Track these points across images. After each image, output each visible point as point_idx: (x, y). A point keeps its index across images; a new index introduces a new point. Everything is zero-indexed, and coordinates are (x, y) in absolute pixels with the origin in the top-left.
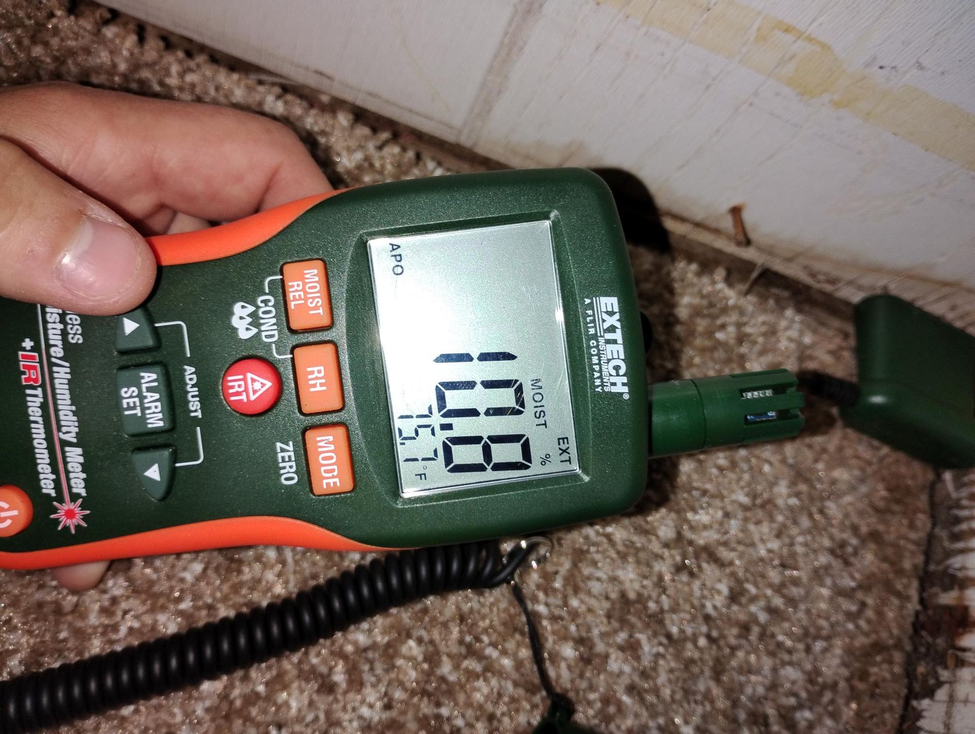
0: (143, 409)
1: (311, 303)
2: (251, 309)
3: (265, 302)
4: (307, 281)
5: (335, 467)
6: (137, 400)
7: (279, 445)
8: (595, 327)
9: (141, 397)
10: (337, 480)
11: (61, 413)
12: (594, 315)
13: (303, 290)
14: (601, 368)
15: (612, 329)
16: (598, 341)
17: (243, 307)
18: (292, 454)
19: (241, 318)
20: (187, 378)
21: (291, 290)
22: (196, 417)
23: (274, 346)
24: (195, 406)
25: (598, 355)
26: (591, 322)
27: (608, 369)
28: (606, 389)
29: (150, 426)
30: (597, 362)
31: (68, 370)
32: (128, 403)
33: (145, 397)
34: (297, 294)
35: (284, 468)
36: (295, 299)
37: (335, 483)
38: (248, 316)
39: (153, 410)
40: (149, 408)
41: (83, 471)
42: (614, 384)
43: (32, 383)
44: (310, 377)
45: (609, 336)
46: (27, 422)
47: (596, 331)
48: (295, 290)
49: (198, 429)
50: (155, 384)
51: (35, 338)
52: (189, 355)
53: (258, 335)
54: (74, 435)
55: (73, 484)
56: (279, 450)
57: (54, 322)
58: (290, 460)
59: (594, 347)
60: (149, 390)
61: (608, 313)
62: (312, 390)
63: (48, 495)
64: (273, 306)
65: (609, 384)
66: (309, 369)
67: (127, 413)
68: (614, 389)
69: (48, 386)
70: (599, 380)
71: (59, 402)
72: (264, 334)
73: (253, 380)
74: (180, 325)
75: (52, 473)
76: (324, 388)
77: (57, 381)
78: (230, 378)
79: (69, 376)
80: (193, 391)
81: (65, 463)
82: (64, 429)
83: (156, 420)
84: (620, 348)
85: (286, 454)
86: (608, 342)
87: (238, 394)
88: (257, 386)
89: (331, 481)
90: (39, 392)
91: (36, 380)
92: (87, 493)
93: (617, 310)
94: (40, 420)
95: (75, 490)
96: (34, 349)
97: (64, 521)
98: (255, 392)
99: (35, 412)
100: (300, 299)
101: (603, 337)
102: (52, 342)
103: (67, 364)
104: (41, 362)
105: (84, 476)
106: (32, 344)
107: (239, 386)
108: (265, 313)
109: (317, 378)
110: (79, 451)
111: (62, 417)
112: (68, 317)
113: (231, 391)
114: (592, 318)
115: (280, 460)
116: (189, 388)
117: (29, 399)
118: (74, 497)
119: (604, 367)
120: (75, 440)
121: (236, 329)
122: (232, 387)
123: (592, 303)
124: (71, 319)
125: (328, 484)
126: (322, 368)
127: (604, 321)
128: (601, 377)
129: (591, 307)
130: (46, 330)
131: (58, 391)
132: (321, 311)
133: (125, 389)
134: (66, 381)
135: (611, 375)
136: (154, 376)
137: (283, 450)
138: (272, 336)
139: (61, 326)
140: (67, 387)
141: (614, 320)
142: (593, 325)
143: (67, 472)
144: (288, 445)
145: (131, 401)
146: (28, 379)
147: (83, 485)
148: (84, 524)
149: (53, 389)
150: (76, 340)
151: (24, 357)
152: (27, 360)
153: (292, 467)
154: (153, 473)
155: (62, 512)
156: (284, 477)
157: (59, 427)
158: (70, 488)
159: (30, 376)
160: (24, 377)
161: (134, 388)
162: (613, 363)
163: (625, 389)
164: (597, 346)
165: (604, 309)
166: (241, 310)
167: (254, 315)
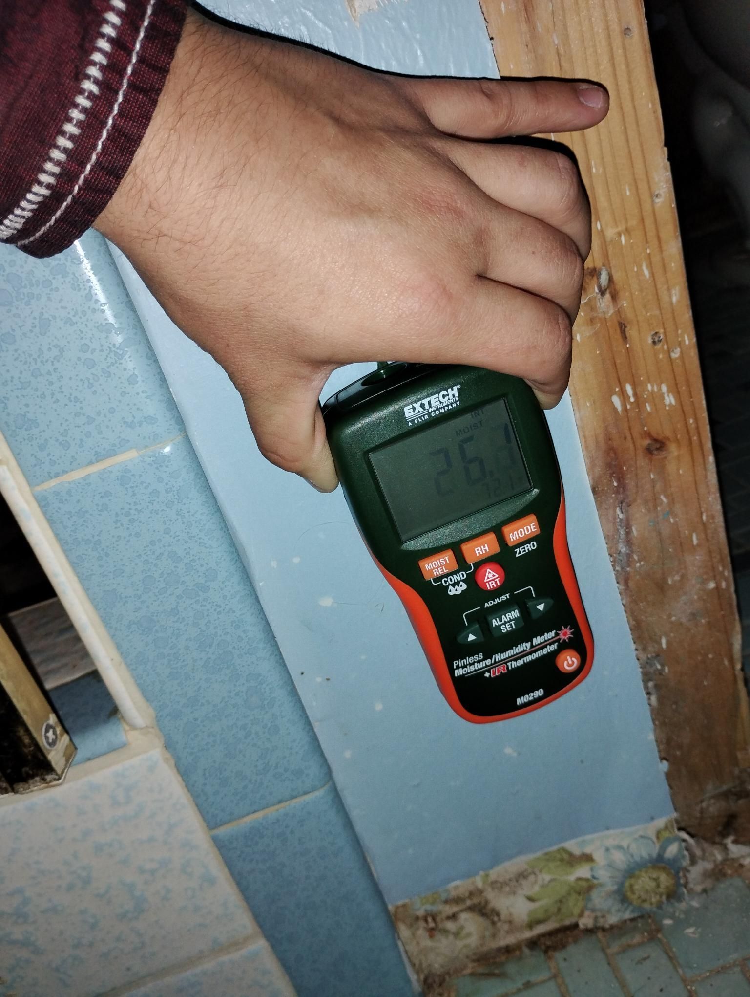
0: (511, 620)
1: (443, 563)
2: (451, 587)
3: (446, 582)
4: (432, 568)
5: (525, 528)
6: (507, 625)
7: (517, 555)
8: (423, 416)
9: (506, 622)
10: (531, 525)
11: (517, 652)
12: (417, 418)
13: (437, 568)
14: (446, 406)
15: (422, 406)
16: (432, 412)
17: (450, 591)
18: (521, 548)
19: (456, 590)
20: (490, 605)
21: (438, 574)
22: (509, 596)
23: (467, 572)
24: (503, 598)
25: (438, 409)
26: (421, 419)
27: (446, 401)
28: (457, 399)
29: (518, 615)
30: (443, 409)
31: (496, 655)
33: (505, 621)
34: (440, 571)
35: (528, 549)
36: (443, 571)
37: (533, 525)
38: (454, 587)
39: (510, 616)
40: (510, 618)
41: (544, 635)
42: (453, 396)
43: (506, 668)
44: (481, 553)
45: (427, 406)
46: (525, 665)
47: (425, 415)
48: (438, 572)
49: (515, 593)
50: (497, 619)
51: (484, 672)
52: (479, 608)
53: (463, 581)
54: (527, 644)
55: (551, 637)
56: (520, 555)
57: (474, 667)
58: (524, 548)
59: (435, 413)
60: (501, 621)
61: (414, 411)
62: (488, 551)
63: (558, 646)
64: (447, 578)
65: (454, 398)
66: (478, 555)
67: (514, 627)
68: (456, 395)
69: (505, 661)
70: (453, 405)
71: (512, 654)
72: (462, 578)
73: (488, 578)
74: (465, 616)
75: (546, 647)
76: (486, 545)
77: (503, 658)
78: (489, 588)
79: (499, 654)
80: (497, 601)
81: (541, 643)
82: (525, 648)
84: (432, 398)
85: (521, 551)
86: (430, 406)
87: (496, 583)
88: (490, 576)
89: (532, 527)
90: (509, 664)
91: (504, 667)
92: (554, 630)
93: (411, 405)
94: (522, 660)
95: (553, 635)
96: (489, 671)
97: (569, 635)
98: (494, 576)
99: (519, 663)
100: (442, 569)
101: (428, 409)
102: (484, 665)
103: (494, 656)
104: (495, 667)
105: (546, 634)
106: (487, 673)
107: (492, 583)
108: (451, 581)
109: (482, 550)
110: (534, 640)
111: (520, 651)
113: (495, 586)
114: (419, 419)
115: (525, 553)
116: (496, 602)
117: (513, 667)
118: (557, 634)
119: (445, 404)
120: (530, 643)
121: (462, 591)
122: (493, 586)
123: (410, 421)
124: (471, 661)
125: (534, 528)
126: (476, 549)
127: (419, 412)
128: (451, 404)
129: (413, 421)
130: (479, 669)
131: (507, 656)
132: (447, 558)
133: (503, 631)
134: (502, 654)
135: (449, 399)
137: (520, 553)
138: (463, 574)
139: (476, 664)
140: (504, 653)
141: (417, 406)
142: (423, 418)
143: (546, 641)
144: (517, 551)
145: (508, 627)
146: (504, 670)
147: (550, 633)
148: (569, 626)
149: (507, 658)
150: (481, 656)
151: (494, 674)
152: (495, 673)
153: (527, 546)
154: (541, 607)
155: (565, 637)
156: (533, 548)
157: (525, 651)
158: (553, 638)
159: (502, 669)
160: (503, 672)
161: (502, 627)
162: (442, 400)
163: (455, 388)
164: (434, 411)
165: (412, 413)
166: (452, 591)
167: (454, 585)
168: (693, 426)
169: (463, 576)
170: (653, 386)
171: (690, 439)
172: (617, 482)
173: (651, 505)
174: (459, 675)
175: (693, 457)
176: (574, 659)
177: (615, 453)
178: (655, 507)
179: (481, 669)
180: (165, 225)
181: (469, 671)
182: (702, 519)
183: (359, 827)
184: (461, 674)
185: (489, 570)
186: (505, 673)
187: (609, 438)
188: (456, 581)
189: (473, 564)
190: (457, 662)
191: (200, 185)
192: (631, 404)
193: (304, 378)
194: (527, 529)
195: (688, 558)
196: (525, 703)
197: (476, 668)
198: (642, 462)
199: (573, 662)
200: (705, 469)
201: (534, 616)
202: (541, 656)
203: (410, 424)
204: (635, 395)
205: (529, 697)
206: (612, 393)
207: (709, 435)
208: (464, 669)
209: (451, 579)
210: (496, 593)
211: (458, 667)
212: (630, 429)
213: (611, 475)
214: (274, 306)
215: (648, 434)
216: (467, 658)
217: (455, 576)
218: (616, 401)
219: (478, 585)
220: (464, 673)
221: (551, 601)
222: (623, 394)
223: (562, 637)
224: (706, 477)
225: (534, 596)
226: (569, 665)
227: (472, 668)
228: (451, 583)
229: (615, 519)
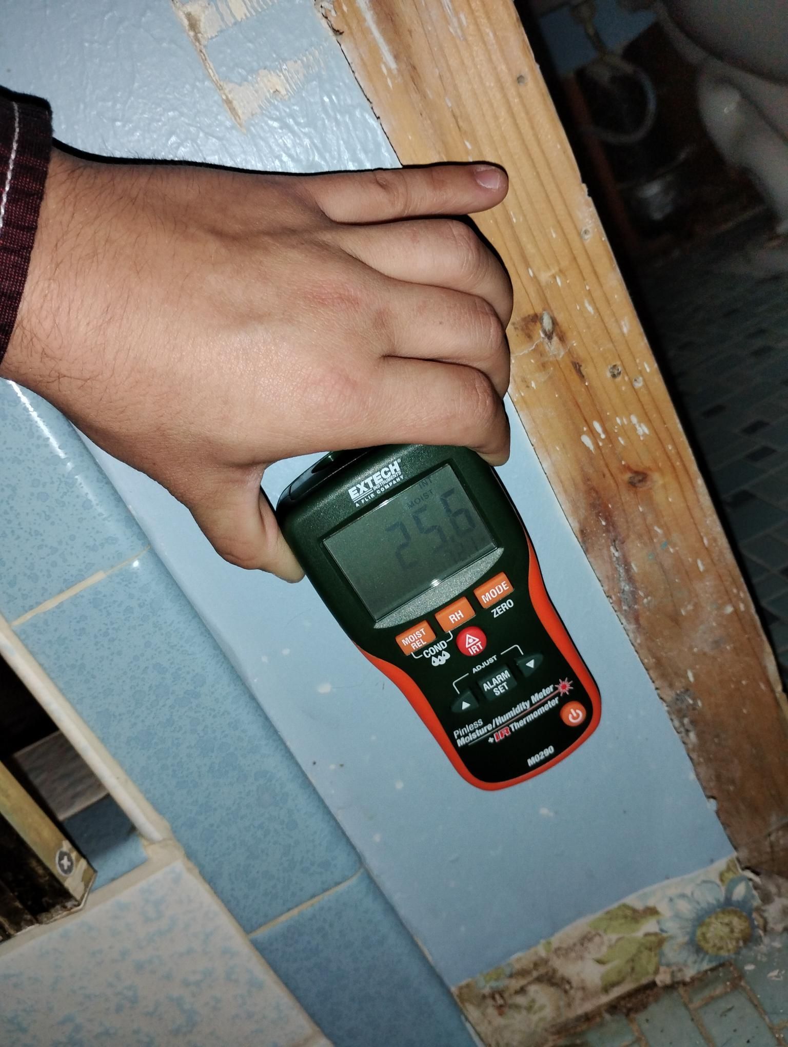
0: (502, 682)
1: (420, 636)
2: (433, 658)
3: (427, 654)
4: (410, 642)
5: (496, 588)
6: (499, 687)
7: (495, 616)
8: (370, 495)
9: (497, 686)
10: (502, 584)
11: (518, 712)
12: (363, 498)
13: (415, 642)
14: (390, 482)
15: (366, 485)
16: (377, 490)
17: (434, 662)
18: (497, 608)
19: (440, 660)
20: (479, 669)
21: (417, 647)
22: (496, 657)
23: (447, 641)
24: (491, 661)
25: (383, 486)
26: (367, 498)
27: (388, 477)
28: (400, 473)
29: (509, 676)
30: (387, 485)
31: (496, 719)
32: (502, 690)
33: (496, 684)
34: (418, 644)
35: (505, 608)
36: (421, 643)
37: (504, 584)
38: (437, 658)
39: (501, 678)
40: (501, 680)
41: (542, 691)
42: (395, 470)
43: (509, 731)
44: (456, 620)
45: (371, 485)
46: (528, 725)
47: (371, 493)
49: (502, 654)
50: (488, 683)
51: (487, 738)
52: (468, 674)
53: (445, 650)
54: (526, 703)
55: (549, 692)
56: (498, 615)
57: (476, 734)
58: (501, 608)
59: (380, 490)
60: (492, 684)
61: (359, 492)
62: (462, 616)
63: (559, 700)
64: (428, 650)
65: (397, 473)
66: (453, 622)
67: (507, 688)
68: (398, 469)
69: (507, 724)
70: (397, 479)
71: (513, 715)
72: (444, 648)
73: (469, 643)
74: (456, 684)
75: (547, 703)
76: (459, 611)
77: (503, 721)
78: (472, 653)
79: (499, 717)
80: (484, 664)
81: (541, 700)
82: (525, 708)
83: (506, 675)
84: (374, 476)
85: (499, 611)
86: (374, 484)
87: (478, 647)
88: (471, 641)
89: (504, 586)
90: (511, 726)
91: (507, 730)
92: (551, 685)
93: (355, 487)
94: (524, 719)
95: (552, 690)
96: (492, 736)
97: (568, 687)
98: (474, 640)
99: (522, 723)
100: (420, 641)
101: (372, 488)
102: (486, 731)
103: (494, 720)
104: (497, 731)
105: (543, 690)
106: (490, 738)
107: (474, 648)
108: (433, 652)
109: (456, 617)
110: (532, 697)
111: (520, 711)
112: (471, 730)
113: (478, 650)
114: (365, 499)
115: (502, 612)
116: (484, 666)
117: (516, 728)
118: (555, 689)
119: (389, 480)
120: (528, 701)
121: (447, 660)
122: (476, 651)
123: (357, 502)
124: (472, 728)
125: (506, 587)
126: (450, 617)
127: (364, 492)
128: (395, 479)
129: (359, 502)
130: (481, 736)
131: (508, 718)
132: (422, 630)
133: (496, 694)
134: (502, 717)
135: (391, 475)
136: (485, 685)
137: (497, 613)
138: (443, 644)
139: (477, 731)
140: (504, 716)
141: (362, 487)
142: (369, 497)
143: (545, 697)
144: (493, 612)
145: (500, 689)
146: (508, 733)
147: (548, 688)
148: (567, 679)
149: (508, 721)
150: (480, 722)
151: (497, 738)
152: (499, 737)
153: (504, 606)
154: (531, 664)
155: (564, 691)
156: (510, 607)
157: (524, 710)
158: (551, 693)
159: (505, 733)
160: (507, 735)
161: (494, 691)
162: (385, 476)
163: (395, 463)
164: (380, 489)
165: (358, 494)
166: (436, 662)
167: (436, 656)
168: (673, 451)
169: (444, 645)
170: (621, 419)
171: (673, 467)
172: (605, 521)
173: (646, 538)
174: (462, 744)
175: (679, 483)
176: (578, 711)
177: (597, 492)
178: (651, 539)
179: (483, 735)
180: (63, 367)
181: (471, 739)
182: (704, 543)
183: (402, 911)
184: (464, 743)
185: (468, 636)
186: (510, 736)
187: (586, 479)
188: (438, 651)
189: (451, 632)
190: (457, 731)
191: (88, 324)
192: (602, 440)
193: (237, 481)
194: (499, 588)
195: (698, 586)
196: (537, 763)
197: (479, 735)
198: (627, 497)
199: (578, 715)
200: (695, 492)
201: (527, 674)
202: (544, 713)
203: (357, 505)
204: (605, 431)
205: (540, 756)
206: (580, 433)
207: (693, 458)
208: (466, 738)
209: (432, 650)
210: (481, 657)
211: (459, 737)
212: (607, 465)
213: (597, 515)
214: (185, 422)
215: (628, 468)
216: (467, 726)
217: (435, 646)
218: (587, 440)
219: (461, 652)
220: (467, 742)
221: (540, 657)
222: (592, 433)
223: (561, 690)
224: (698, 501)
225: (522, 654)
226: (574, 718)
227: (474, 736)
228: (432, 654)
229: (611, 558)
